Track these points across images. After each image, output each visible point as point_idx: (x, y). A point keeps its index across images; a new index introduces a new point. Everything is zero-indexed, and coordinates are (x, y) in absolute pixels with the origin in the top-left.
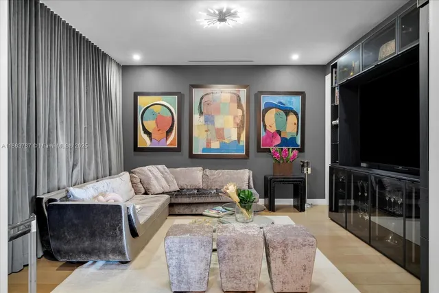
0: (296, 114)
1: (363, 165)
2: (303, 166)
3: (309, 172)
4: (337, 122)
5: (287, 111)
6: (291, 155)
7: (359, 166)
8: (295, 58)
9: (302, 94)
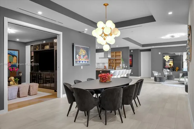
0: (16, 57)
1: (39, 71)
2: (19, 73)
3: (21, 75)
4: (33, 60)
5: (13, 56)
6: (16, 70)
7: (38, 71)
8: (18, 40)
9: (18, 51)
